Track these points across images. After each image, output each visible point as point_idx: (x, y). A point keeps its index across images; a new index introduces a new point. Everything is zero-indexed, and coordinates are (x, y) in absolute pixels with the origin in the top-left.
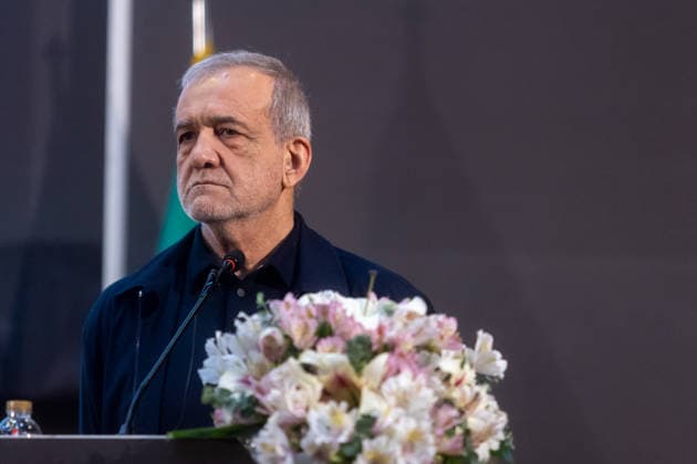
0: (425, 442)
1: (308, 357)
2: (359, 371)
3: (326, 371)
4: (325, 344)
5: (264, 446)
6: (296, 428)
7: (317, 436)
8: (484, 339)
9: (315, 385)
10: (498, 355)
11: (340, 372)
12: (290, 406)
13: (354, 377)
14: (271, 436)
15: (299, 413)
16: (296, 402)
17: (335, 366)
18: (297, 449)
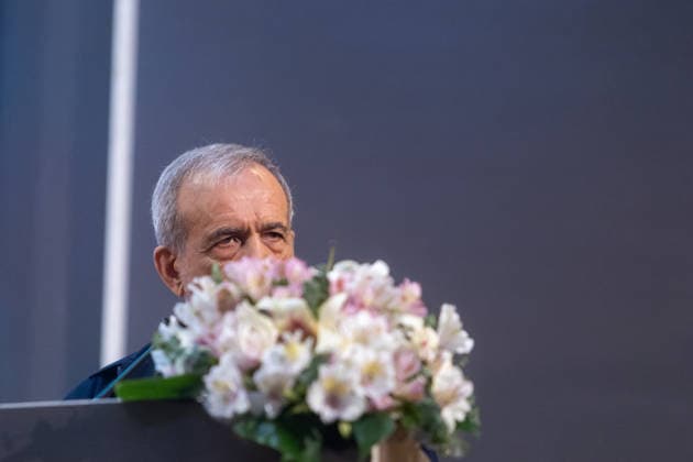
0: (384, 376)
1: (265, 303)
2: (316, 315)
3: (281, 316)
4: (281, 292)
5: (216, 383)
6: (250, 370)
7: (270, 369)
9: (270, 329)
10: (464, 334)
11: (297, 316)
12: (244, 347)
13: (311, 323)
14: (224, 374)
15: (253, 354)
16: (249, 343)
17: (292, 311)
18: (251, 388)
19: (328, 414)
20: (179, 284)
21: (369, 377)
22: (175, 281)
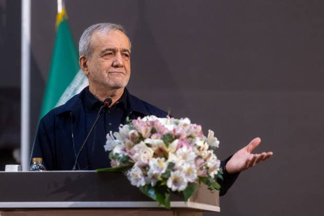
0: (193, 172)
1: (148, 141)
2: (167, 146)
3: (155, 146)
4: (154, 136)
5: (133, 174)
6: (145, 168)
7: (153, 170)
8: (211, 133)
9: (151, 151)
10: (216, 139)
11: (160, 146)
12: (142, 160)
13: (165, 148)
14: (136, 171)
15: (146, 162)
16: (144, 158)
17: (158, 144)
18: (146, 175)
19: (174, 188)
20: (87, 70)
21: (188, 174)
22: (86, 69)
